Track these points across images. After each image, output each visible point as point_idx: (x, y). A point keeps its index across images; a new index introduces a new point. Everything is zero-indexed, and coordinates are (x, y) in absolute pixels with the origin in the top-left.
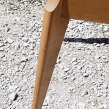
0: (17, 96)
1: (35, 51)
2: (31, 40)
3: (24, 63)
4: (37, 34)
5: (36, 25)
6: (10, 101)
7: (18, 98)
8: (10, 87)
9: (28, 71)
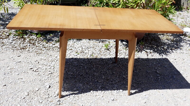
0: (50, 87)
1: (55, 69)
2: (51, 65)
3: (50, 74)
4: (55, 62)
5: (53, 59)
6: (47, 88)
7: (51, 87)
8: (46, 84)
9: (53, 77)
